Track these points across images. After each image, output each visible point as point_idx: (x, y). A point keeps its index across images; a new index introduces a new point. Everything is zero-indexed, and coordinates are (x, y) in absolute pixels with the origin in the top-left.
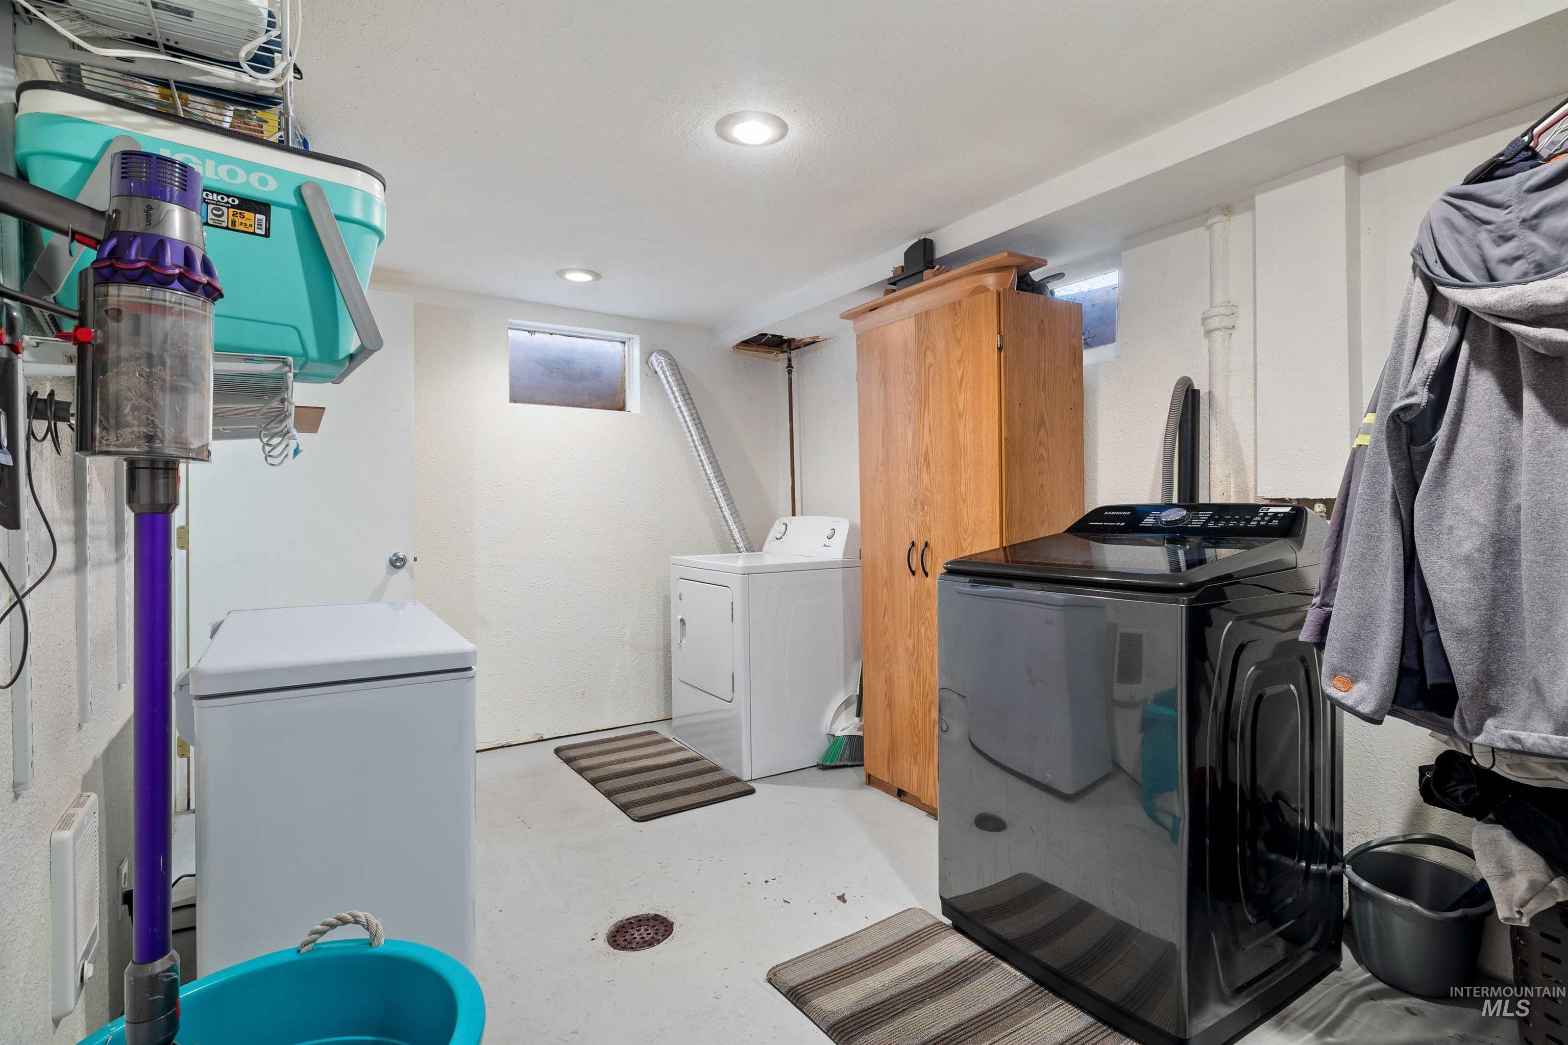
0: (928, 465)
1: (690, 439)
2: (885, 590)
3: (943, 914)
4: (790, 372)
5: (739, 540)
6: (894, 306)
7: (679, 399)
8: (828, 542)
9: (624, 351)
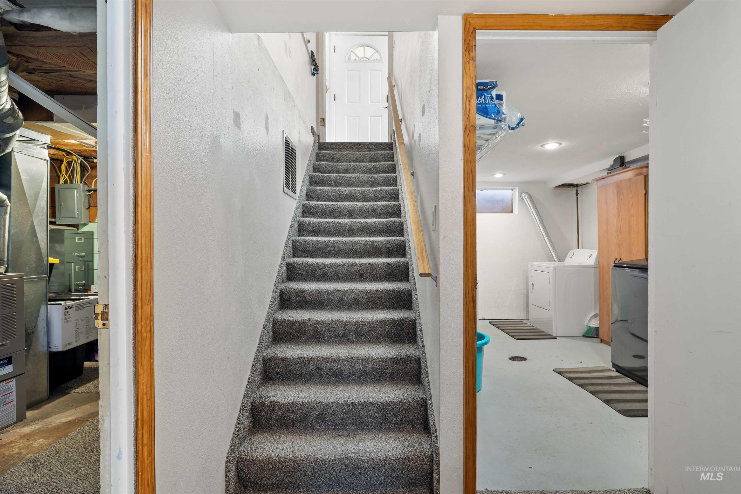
0: (621, 232)
1: (536, 222)
2: (607, 275)
3: (613, 367)
4: (577, 195)
5: (555, 257)
6: (610, 178)
7: (532, 209)
8: (589, 259)
9: (512, 193)
